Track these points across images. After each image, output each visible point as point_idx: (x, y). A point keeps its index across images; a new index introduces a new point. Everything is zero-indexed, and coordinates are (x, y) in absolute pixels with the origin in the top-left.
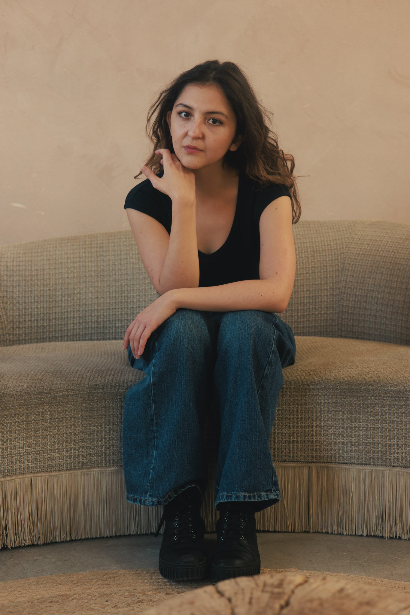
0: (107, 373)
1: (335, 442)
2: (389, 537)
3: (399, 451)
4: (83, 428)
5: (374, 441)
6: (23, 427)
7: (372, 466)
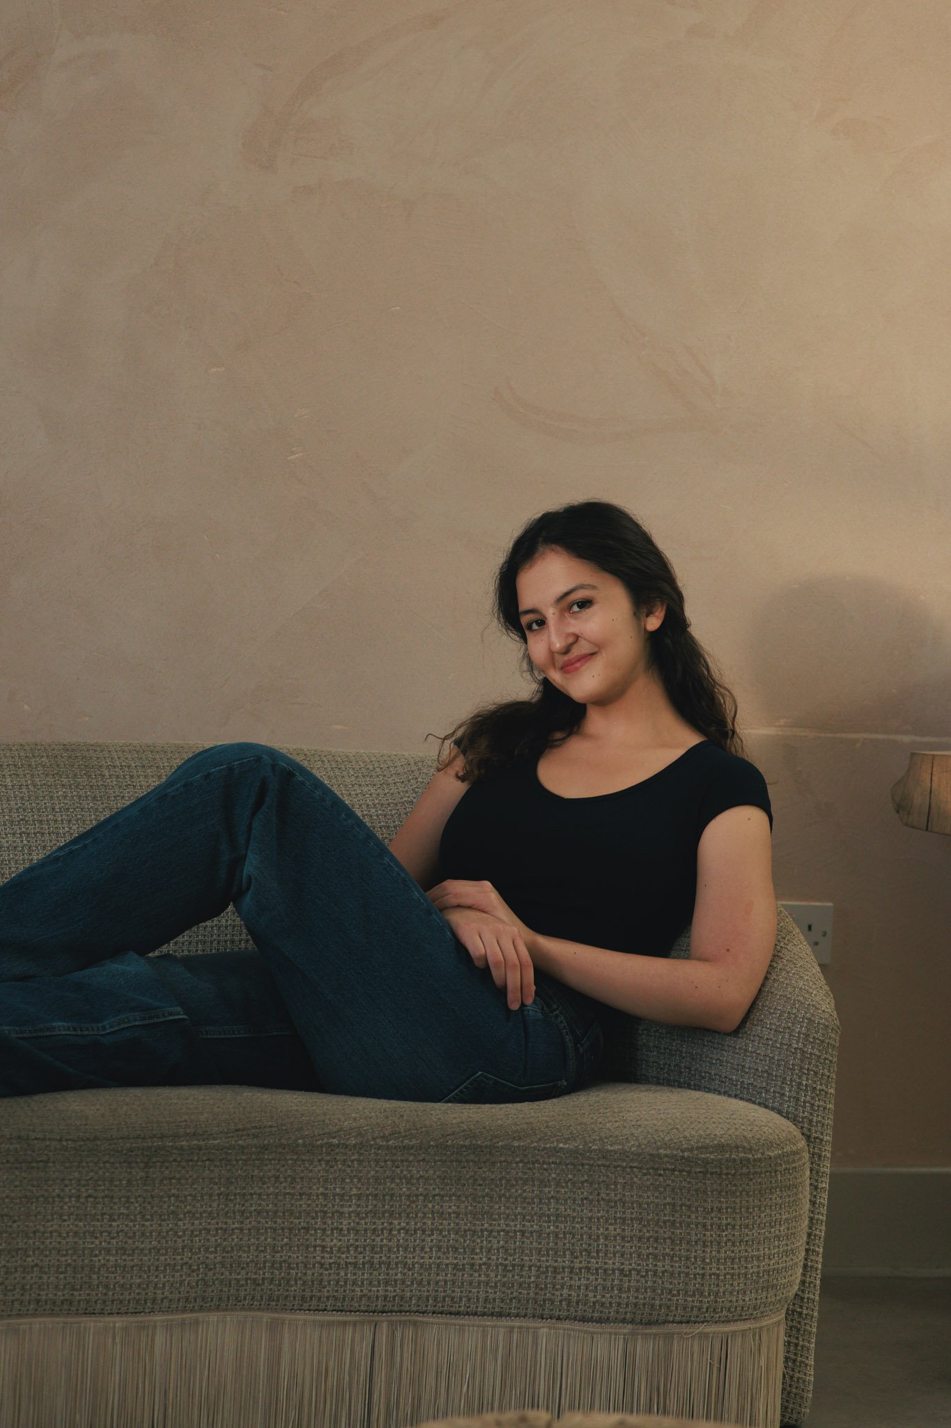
1: (439, 1265)
5: (522, 1260)
7: (513, 1318)
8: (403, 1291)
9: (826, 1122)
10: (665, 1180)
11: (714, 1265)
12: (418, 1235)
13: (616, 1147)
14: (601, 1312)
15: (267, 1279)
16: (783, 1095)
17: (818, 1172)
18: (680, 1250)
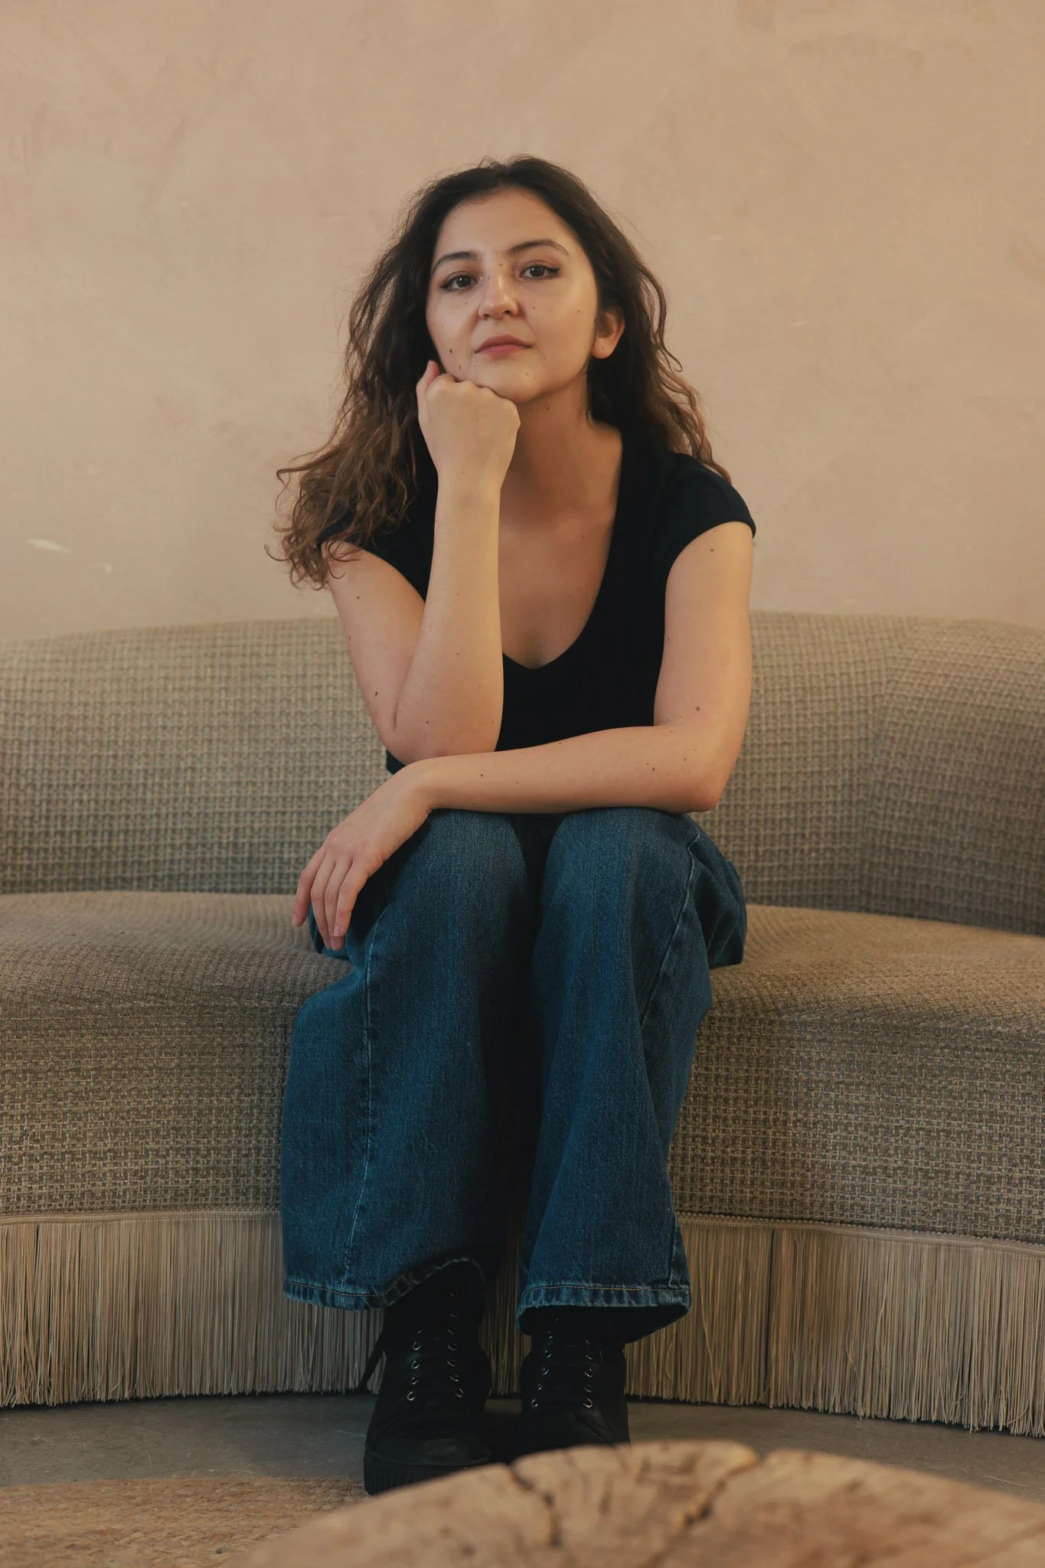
0: (252, 958)
1: (844, 1167)
2: (976, 1425)
3: (1011, 1196)
4: (182, 1098)
6: (24, 1085)
7: (938, 1233)
8: (802, 1195)
12: (819, 1129)
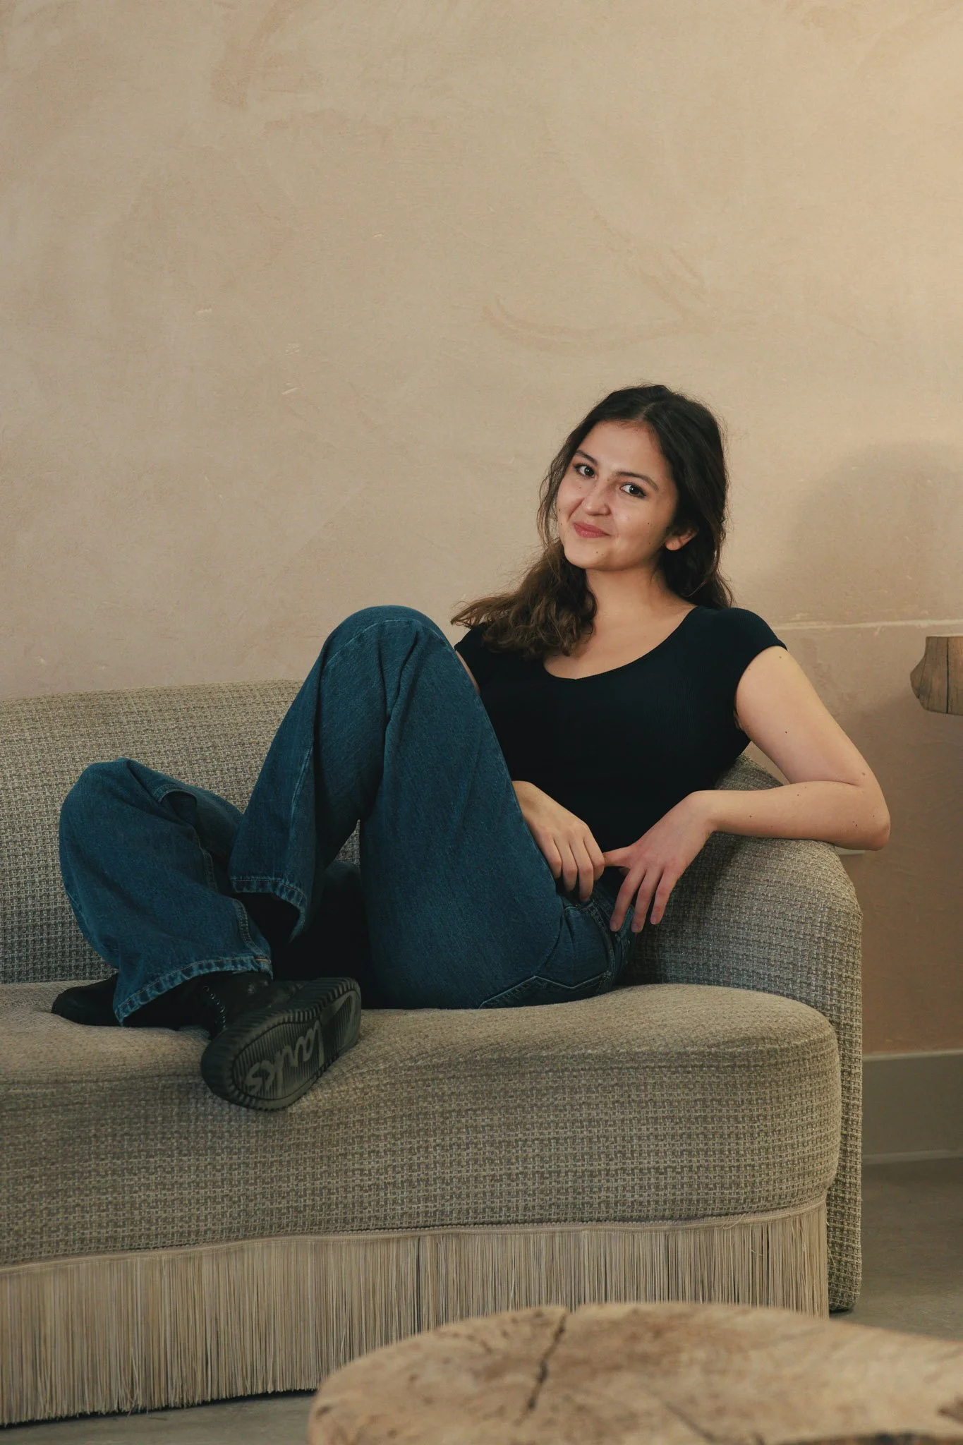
5: (558, 1166)
7: (553, 1223)
8: (443, 1205)
9: (855, 1008)
10: (694, 1077)
11: (749, 1156)
12: (454, 1150)
13: (644, 1049)
14: (640, 1211)
15: (308, 1206)
16: (810, 984)
17: (850, 1058)
18: (714, 1144)
